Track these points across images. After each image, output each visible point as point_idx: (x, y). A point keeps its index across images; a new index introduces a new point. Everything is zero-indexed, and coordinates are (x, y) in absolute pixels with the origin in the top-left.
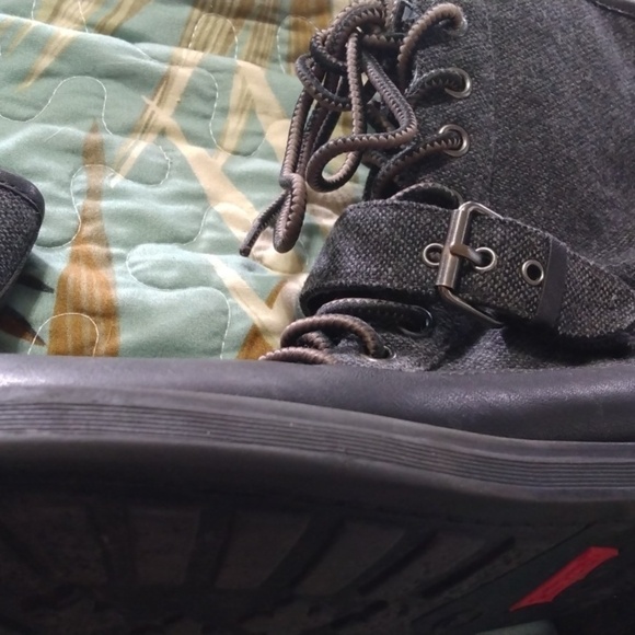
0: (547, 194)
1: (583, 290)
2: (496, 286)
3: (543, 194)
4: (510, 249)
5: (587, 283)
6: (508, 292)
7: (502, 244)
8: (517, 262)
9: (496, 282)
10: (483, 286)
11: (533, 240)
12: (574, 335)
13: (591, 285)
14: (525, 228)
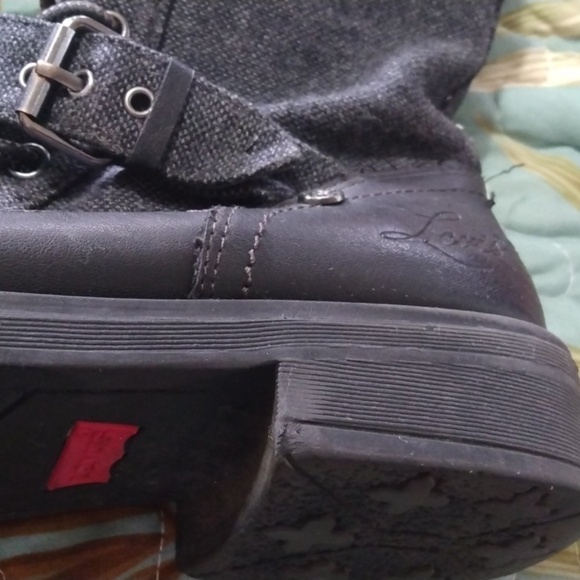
0: (249, 21)
1: (213, 128)
2: (88, 115)
3: (243, 21)
4: (112, 73)
5: (220, 120)
6: (101, 122)
7: (104, 65)
8: (119, 88)
9: (88, 110)
10: (73, 114)
11: (146, 63)
12: (187, 179)
13: (225, 122)
14: (138, 48)
